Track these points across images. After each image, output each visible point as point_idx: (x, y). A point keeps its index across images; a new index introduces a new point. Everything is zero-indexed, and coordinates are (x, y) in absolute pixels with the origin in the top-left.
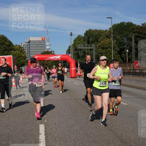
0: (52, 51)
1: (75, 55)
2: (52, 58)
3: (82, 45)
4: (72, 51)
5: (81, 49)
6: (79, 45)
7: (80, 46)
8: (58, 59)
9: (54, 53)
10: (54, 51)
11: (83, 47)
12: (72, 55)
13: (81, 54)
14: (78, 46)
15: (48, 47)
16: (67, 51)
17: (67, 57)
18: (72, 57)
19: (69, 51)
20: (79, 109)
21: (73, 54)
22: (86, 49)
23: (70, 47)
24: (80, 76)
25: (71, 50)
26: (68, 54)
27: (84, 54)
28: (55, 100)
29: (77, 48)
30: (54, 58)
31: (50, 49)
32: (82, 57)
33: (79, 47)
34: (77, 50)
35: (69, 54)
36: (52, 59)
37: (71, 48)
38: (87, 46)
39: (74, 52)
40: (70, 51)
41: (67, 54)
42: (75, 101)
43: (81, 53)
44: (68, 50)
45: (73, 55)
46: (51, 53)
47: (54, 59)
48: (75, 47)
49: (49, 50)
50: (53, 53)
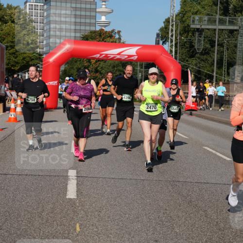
0: (113, 31)
1: (183, 45)
2: (113, 52)
3: (206, 18)
4: (172, 36)
5: (203, 30)
6: (197, 18)
7: (200, 20)
8: (130, 56)
9: (120, 39)
10: (119, 32)
11: (208, 25)
12: (172, 46)
13: (200, 45)
14: (193, 21)
15: (103, 19)
16: (158, 35)
17: (156, 52)
18: (174, 53)
19: (163, 35)
20: (180, 214)
21: (176, 44)
22: (215, 30)
23: (167, 21)
24: (193, 112)
25: (172, 30)
26: (161, 42)
27: (208, 46)
28: (112, 181)
29: (189, 26)
30: (119, 54)
31: (108, 24)
32: (202, 54)
33: (196, 22)
34: (188, 32)
35: (164, 43)
36: (112, 56)
37: (172, 25)
38: (222, 22)
39: (180, 39)
40: (168, 33)
41: (157, 43)
42: (170, 188)
43: (199, 41)
44: (161, 30)
45: (176, 46)
46: (111, 36)
47: (118, 57)
48: (182, 22)
49: (105, 26)
50: (117, 36)
